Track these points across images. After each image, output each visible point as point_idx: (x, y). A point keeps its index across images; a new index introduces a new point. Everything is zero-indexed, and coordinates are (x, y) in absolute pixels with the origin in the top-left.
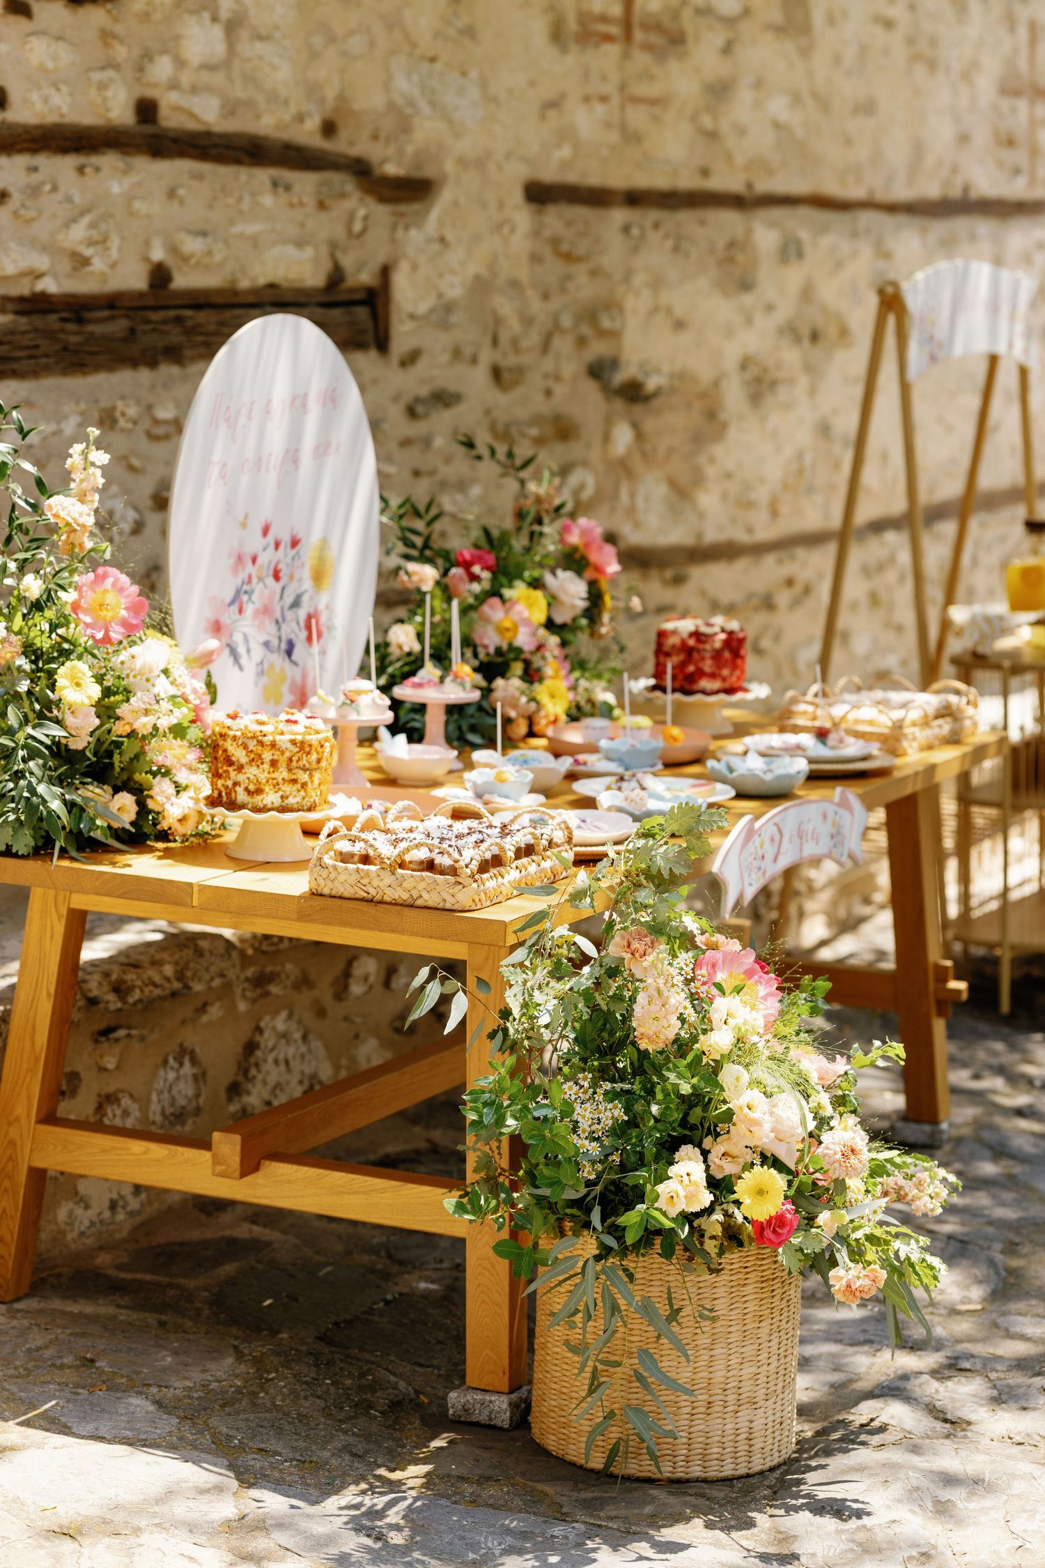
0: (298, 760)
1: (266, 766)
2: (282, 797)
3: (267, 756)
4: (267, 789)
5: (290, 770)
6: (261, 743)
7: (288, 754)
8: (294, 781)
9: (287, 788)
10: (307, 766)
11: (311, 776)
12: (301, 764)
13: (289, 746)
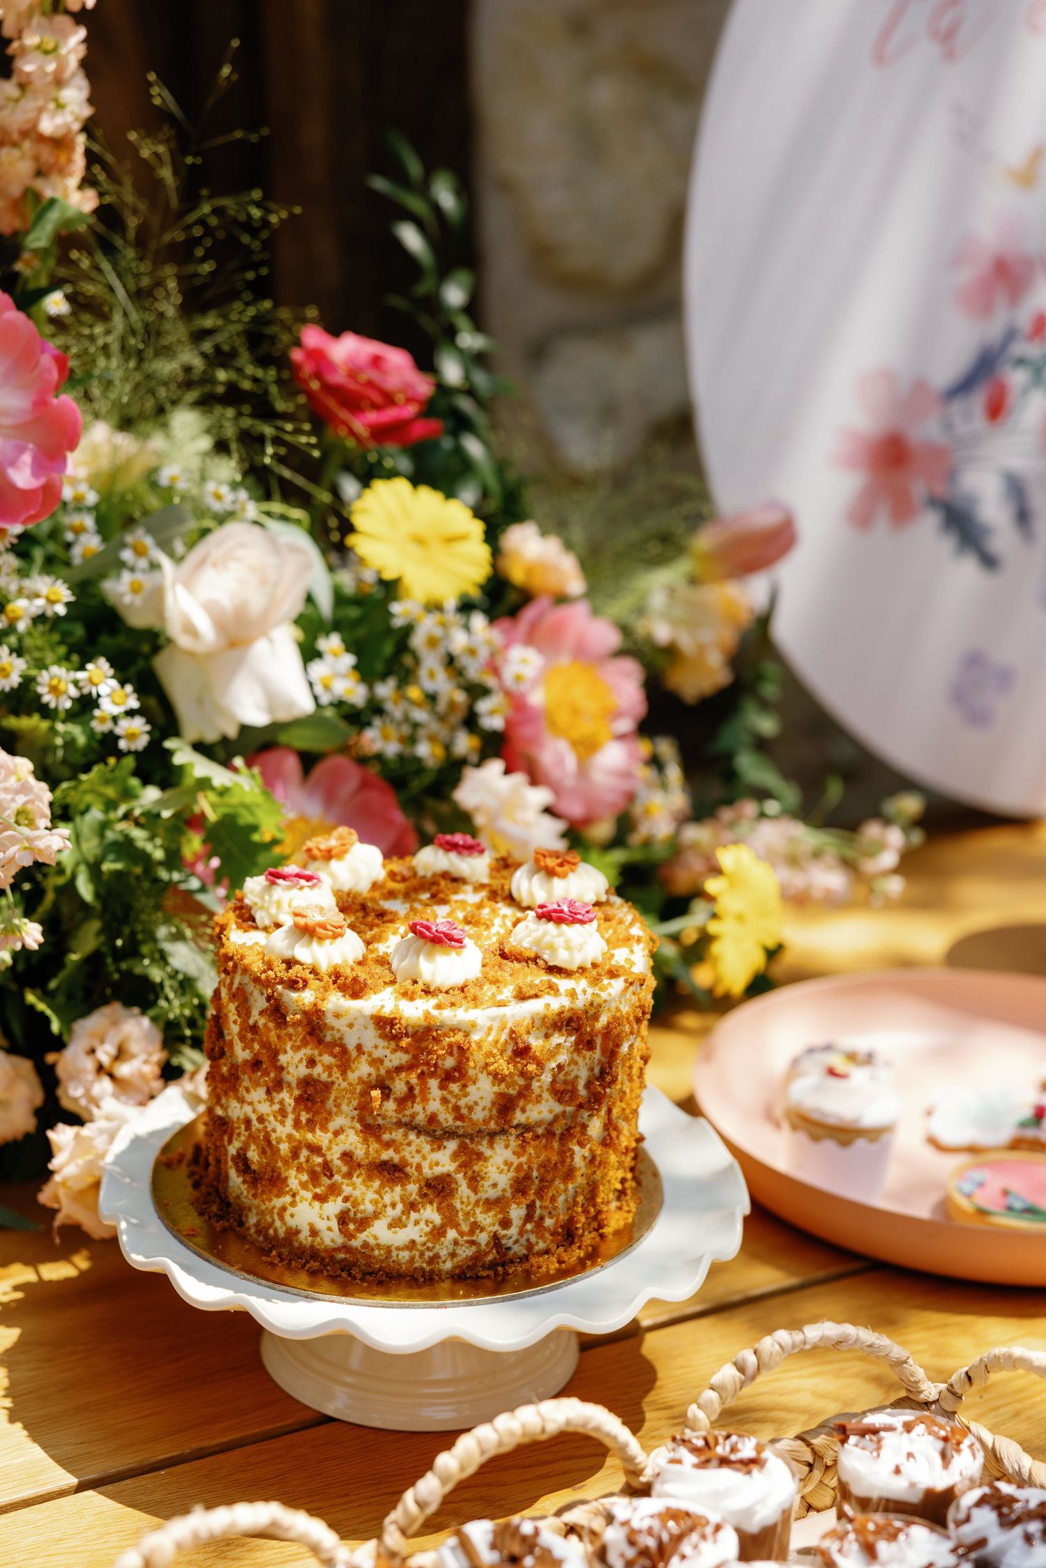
0: (410, 1095)
1: (287, 1098)
2: (343, 1219)
3: (294, 1062)
4: (294, 1179)
5: (370, 1129)
6: (277, 1011)
7: (363, 1069)
8: (392, 1172)
9: (364, 1192)
10: (446, 1118)
11: (469, 1158)
12: (419, 1112)
13: (370, 1038)
